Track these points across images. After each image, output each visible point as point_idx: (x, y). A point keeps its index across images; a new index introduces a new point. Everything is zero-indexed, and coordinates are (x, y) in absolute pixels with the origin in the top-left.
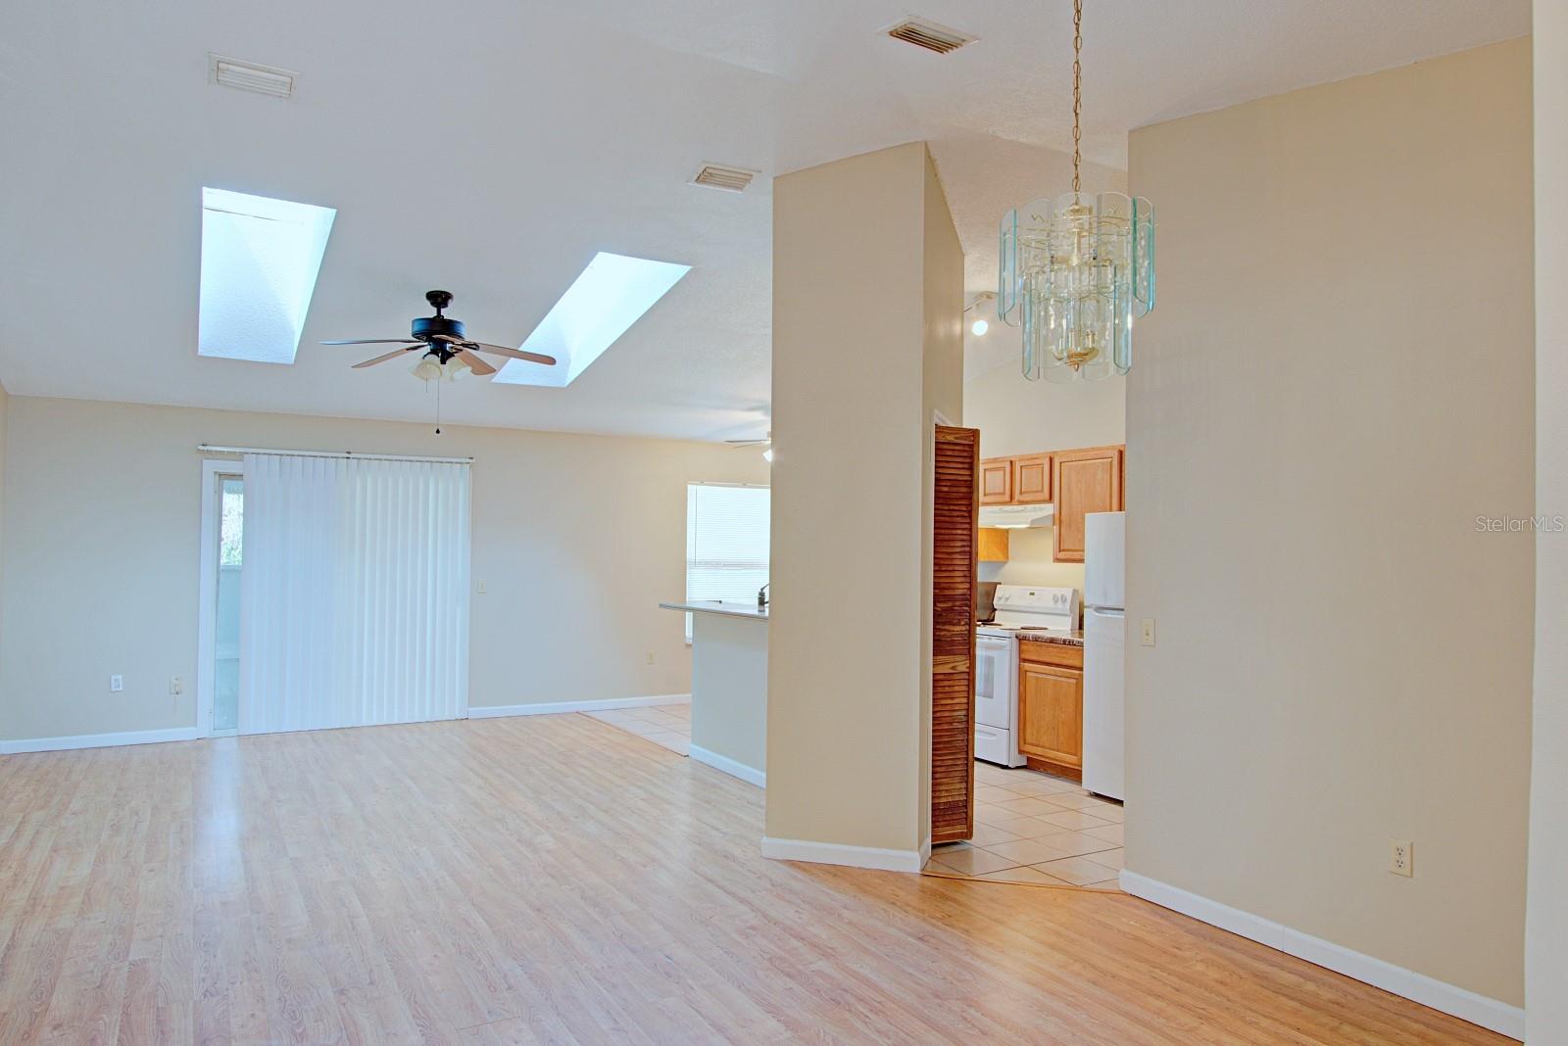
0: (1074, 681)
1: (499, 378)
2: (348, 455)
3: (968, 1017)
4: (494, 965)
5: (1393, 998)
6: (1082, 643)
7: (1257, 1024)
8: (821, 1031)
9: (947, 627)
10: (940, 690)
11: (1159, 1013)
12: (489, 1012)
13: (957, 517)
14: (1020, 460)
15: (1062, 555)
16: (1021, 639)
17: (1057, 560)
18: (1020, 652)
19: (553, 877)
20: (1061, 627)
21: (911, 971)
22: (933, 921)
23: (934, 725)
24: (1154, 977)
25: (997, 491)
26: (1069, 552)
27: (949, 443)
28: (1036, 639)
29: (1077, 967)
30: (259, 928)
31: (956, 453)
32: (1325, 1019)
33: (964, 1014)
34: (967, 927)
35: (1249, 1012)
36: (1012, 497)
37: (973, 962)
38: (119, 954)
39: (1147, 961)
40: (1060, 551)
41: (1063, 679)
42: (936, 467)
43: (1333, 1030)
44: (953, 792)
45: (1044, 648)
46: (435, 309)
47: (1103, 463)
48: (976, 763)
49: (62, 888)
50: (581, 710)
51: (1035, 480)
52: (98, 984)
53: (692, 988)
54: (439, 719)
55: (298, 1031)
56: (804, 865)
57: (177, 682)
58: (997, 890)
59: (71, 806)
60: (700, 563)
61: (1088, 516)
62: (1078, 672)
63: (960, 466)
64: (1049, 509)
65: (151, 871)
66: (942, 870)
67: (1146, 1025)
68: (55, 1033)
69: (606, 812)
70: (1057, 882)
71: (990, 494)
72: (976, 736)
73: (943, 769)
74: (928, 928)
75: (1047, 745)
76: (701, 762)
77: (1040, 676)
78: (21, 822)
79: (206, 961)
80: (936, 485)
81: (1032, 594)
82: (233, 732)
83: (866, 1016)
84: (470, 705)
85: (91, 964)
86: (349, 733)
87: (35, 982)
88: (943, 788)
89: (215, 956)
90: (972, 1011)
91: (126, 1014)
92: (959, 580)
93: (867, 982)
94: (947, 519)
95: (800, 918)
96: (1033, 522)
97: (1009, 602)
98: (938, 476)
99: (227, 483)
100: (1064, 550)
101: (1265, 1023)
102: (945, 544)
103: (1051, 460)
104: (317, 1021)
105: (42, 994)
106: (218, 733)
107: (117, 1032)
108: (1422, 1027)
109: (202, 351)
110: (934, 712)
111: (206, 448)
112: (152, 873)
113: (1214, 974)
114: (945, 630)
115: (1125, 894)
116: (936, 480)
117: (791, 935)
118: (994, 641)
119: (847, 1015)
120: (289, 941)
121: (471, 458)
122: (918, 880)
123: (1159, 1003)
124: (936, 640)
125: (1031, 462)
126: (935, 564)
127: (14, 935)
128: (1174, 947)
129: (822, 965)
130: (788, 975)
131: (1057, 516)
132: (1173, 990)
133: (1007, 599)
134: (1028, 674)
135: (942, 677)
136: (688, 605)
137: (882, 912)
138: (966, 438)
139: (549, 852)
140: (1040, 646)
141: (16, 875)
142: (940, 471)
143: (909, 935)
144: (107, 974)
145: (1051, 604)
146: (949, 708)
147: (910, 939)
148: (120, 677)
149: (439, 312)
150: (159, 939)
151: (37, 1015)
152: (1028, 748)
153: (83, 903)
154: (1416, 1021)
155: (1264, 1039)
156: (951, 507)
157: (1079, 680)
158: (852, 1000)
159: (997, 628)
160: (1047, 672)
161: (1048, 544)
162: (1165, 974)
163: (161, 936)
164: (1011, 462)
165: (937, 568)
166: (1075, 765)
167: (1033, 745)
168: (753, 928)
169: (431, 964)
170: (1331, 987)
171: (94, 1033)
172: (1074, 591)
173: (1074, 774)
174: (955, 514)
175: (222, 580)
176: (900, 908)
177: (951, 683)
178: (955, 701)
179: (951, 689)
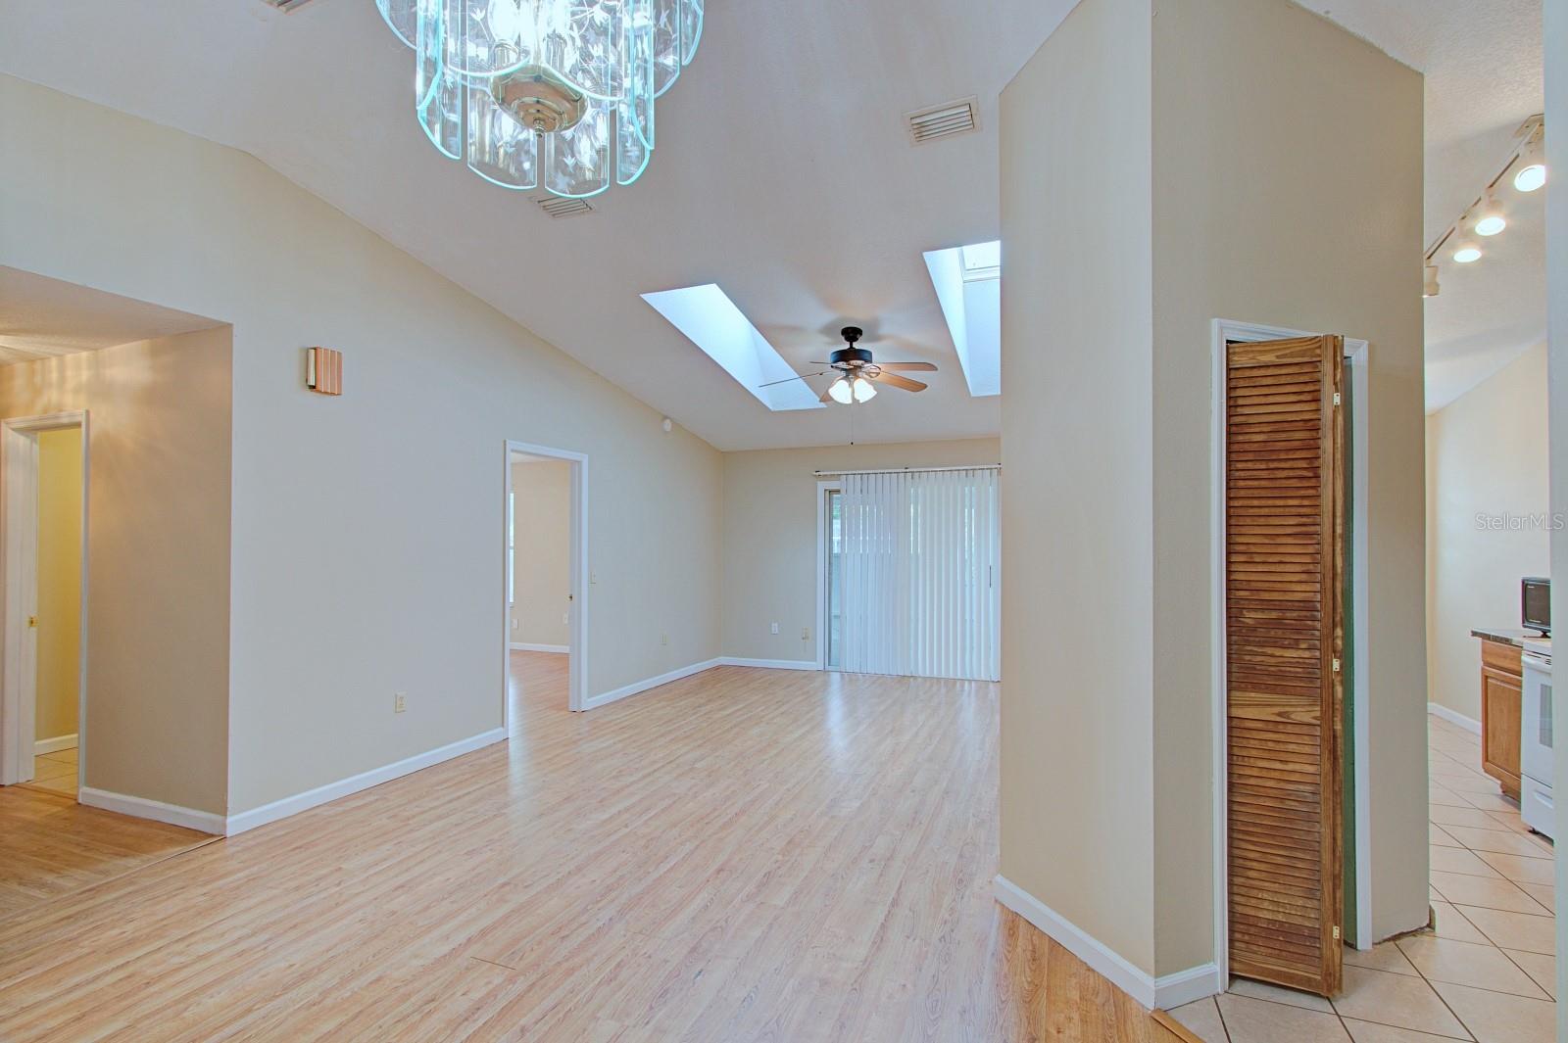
10: (1246, 743)
27: (1264, 367)
31: (1282, 380)
42: (1232, 406)
44: (1288, 908)
46: (849, 342)
57: (805, 631)
63: (1292, 398)
82: (839, 668)
92: (1291, 578)
99: (835, 496)
106: (831, 668)
110: (1235, 776)
114: (1257, 653)
124: (1235, 666)
135: (1259, 725)
142: (1245, 411)
146: (1278, 775)
148: (776, 625)
149: (851, 345)
156: (1278, 460)
177: (1282, 737)
178: (1290, 767)
179: (1281, 747)
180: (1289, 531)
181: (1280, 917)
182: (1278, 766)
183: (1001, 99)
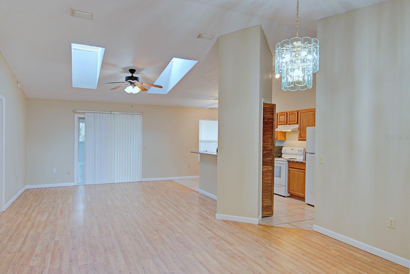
0: (303, 173)
1: (149, 92)
2: (111, 113)
3: (268, 262)
4: (144, 245)
5: (389, 262)
6: (305, 163)
7: (349, 267)
8: (228, 265)
9: (266, 158)
10: (264, 175)
11: (321, 263)
12: (142, 256)
13: (269, 128)
14: (289, 113)
15: (300, 139)
16: (289, 162)
17: (299, 140)
18: (289, 165)
19: (161, 222)
20: (300, 159)
21: (253, 250)
22: (261, 237)
23: (262, 184)
24: (321, 254)
25: (283, 121)
26: (302, 138)
27: (267, 108)
28: (293, 162)
29: (299, 250)
30: (86, 233)
31: (269, 111)
32: (369, 267)
33: (267, 262)
34: (269, 239)
35: (346, 264)
36: (287, 123)
37: (271, 248)
38: (52, 239)
39: (319, 250)
40: (300, 137)
41: (300, 173)
42: (263, 114)
43: (370, 270)
44: (268, 203)
45: (295, 164)
46: (131, 74)
47: (312, 113)
48: (274, 195)
49: (39, 222)
50: (171, 179)
51: (294, 118)
52: (47, 246)
53: (195, 252)
54: (135, 181)
55: (95, 259)
56: (227, 221)
57: (69, 171)
58: (279, 229)
59: (43, 202)
60: (203, 141)
61: (307, 128)
62: (304, 171)
63: (270, 114)
64: (297, 126)
65: (61, 218)
66: (264, 224)
67: (317, 266)
68: (36, 258)
69: (176, 206)
70: (296, 228)
71: (281, 122)
72: (275, 187)
73: (265, 197)
74: (259, 239)
75: (296, 191)
76: (202, 194)
77: (294, 172)
78: (31, 206)
79: (73, 241)
80: (263, 119)
81: (292, 149)
82: (83, 184)
83: (240, 261)
84: (143, 178)
85: (45, 241)
86: (111, 184)
87: (32, 245)
88: (265, 201)
89: (75, 240)
90: (269, 261)
91: (53, 254)
92: (270, 145)
93: (241, 252)
94: (266, 129)
95: (225, 235)
96: (292, 129)
97: (286, 152)
98: (264, 117)
99: (81, 120)
100: (301, 137)
101: (350, 267)
102: (266, 135)
103: (298, 112)
104: (99, 257)
105: (33, 248)
106: (79, 184)
107: (50, 258)
108: (396, 270)
109: (73, 86)
110: (262, 181)
111: (76, 111)
112: (61, 219)
113: (337, 253)
114: (266, 159)
115: (314, 231)
116: (263, 118)
117: (222, 239)
118: (281, 162)
119: (235, 261)
120: (93, 237)
122: (257, 226)
123: (321, 261)
124: (263, 161)
125: (292, 113)
126: (263, 141)
127: (27, 233)
128: (327, 246)
129: (230, 247)
130: (220, 250)
131: (299, 128)
132: (326, 258)
133: (285, 151)
134: (291, 171)
135: (265, 172)
136: (199, 152)
137: (247, 234)
138: (272, 106)
139: (160, 216)
140: (294, 164)
141: (29, 219)
142: (264, 115)
143: (254, 240)
144: (49, 244)
145: (298, 152)
146: (267, 180)
147: (254, 242)
148: (55, 170)
149: (132, 75)
150: (62, 235)
151: (32, 253)
152: (290, 191)
153: (44, 226)
154: (395, 268)
155: (350, 272)
156: (268, 125)
157: (305, 173)
158: (236, 257)
159: (282, 159)
160: (296, 171)
161: (297, 136)
162: (324, 253)
163: (63, 235)
164: (287, 113)
165: (263, 142)
166: (303, 196)
167: (292, 191)
168: (212, 237)
169: (128, 244)
170: (371, 258)
171: (45, 258)
172: (304, 148)
173: (303, 199)
174: (269, 127)
175: (80, 145)
176: (252, 233)
177: (267, 173)
178: (269, 178)
179: (267, 175)
180: (269, 137)
181: (267, 205)
182: (267, 178)
183: (219, 37)
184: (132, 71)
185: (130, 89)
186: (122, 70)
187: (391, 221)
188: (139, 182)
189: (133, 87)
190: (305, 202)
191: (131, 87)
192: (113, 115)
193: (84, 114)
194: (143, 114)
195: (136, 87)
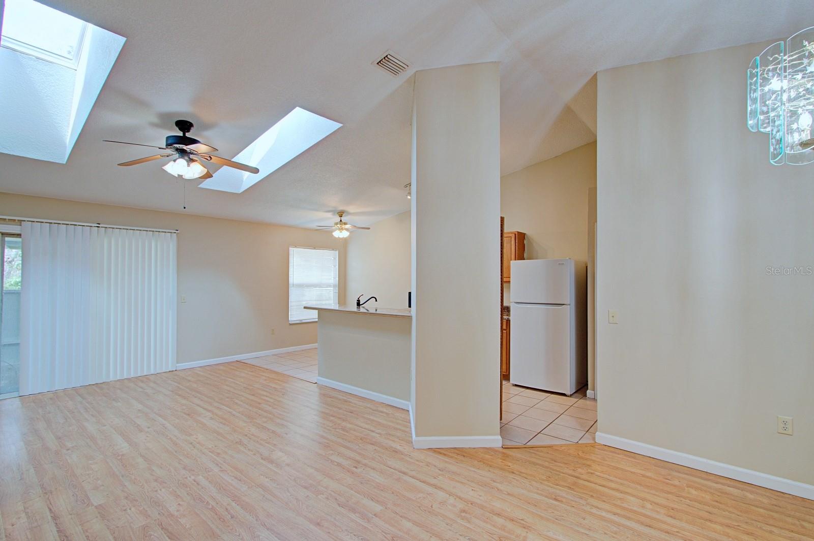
2: (98, 225)
50: (238, 359)
54: (159, 372)
56: (439, 450)
60: (296, 285)
61: (512, 262)
76: (326, 386)
82: (16, 394)
84: (177, 363)
99: (7, 239)
106: (4, 396)
121: (177, 230)
122: (501, 450)
183: (415, 73)
184: (184, 125)
185: (178, 167)
186: (155, 120)
187: (785, 423)
188: (170, 371)
189: (187, 161)
190: (511, 382)
191: (182, 162)
192: (105, 231)
193: (21, 225)
194: (178, 232)
195: (194, 163)
